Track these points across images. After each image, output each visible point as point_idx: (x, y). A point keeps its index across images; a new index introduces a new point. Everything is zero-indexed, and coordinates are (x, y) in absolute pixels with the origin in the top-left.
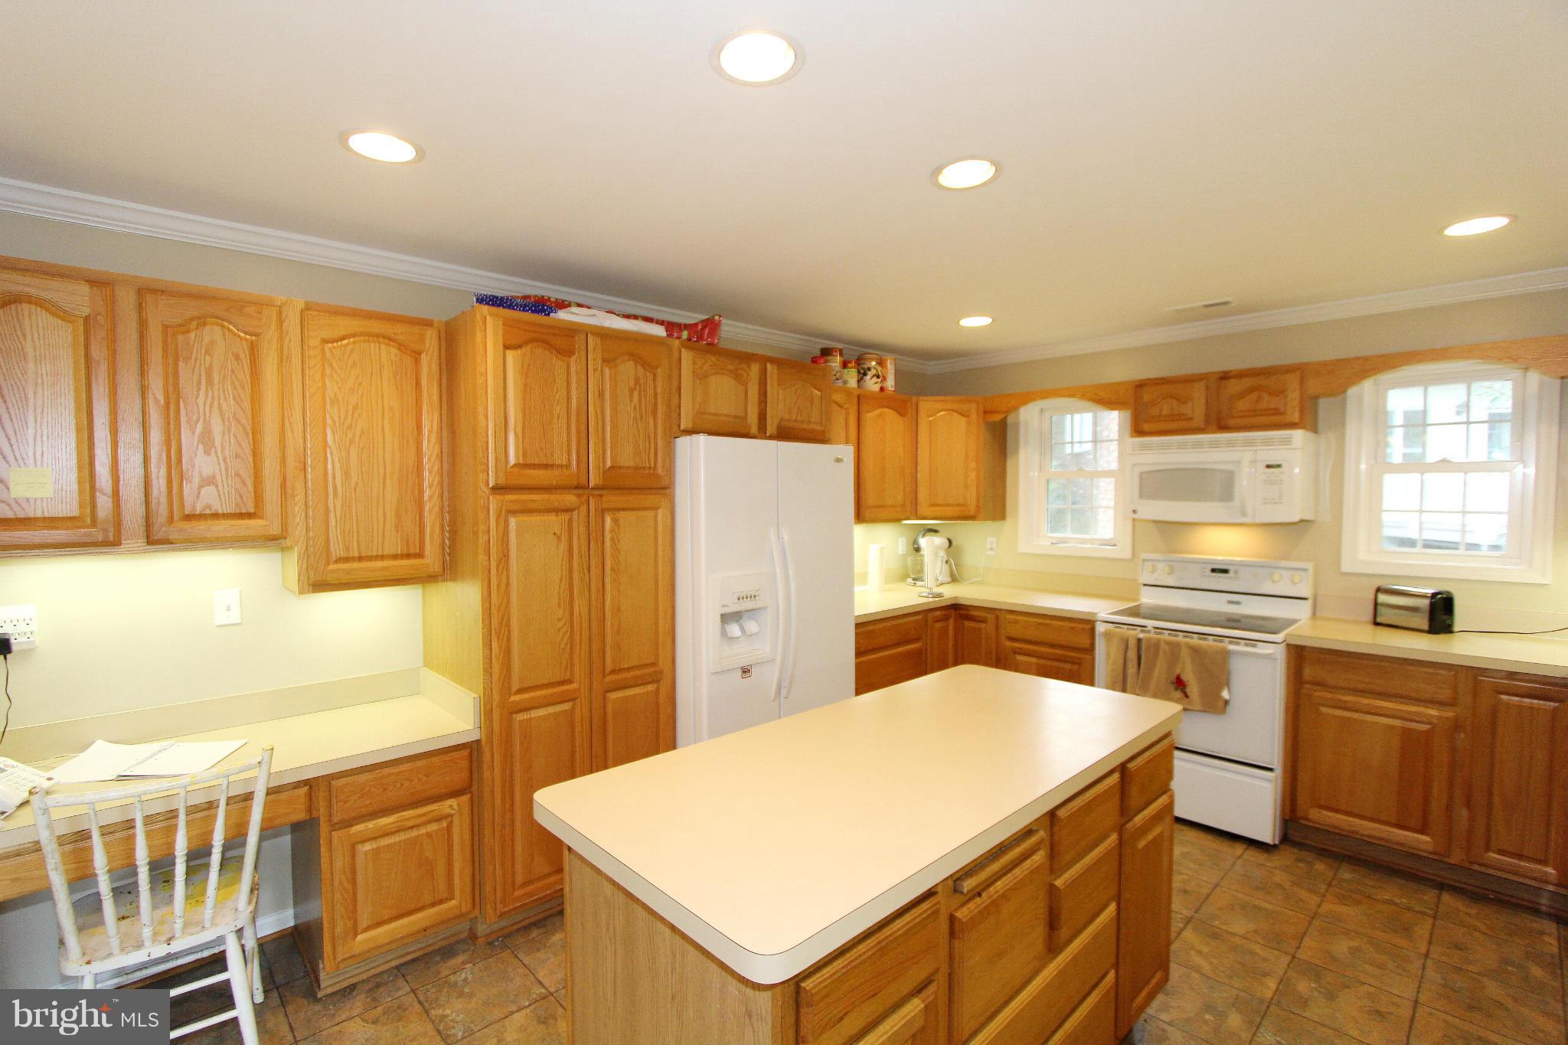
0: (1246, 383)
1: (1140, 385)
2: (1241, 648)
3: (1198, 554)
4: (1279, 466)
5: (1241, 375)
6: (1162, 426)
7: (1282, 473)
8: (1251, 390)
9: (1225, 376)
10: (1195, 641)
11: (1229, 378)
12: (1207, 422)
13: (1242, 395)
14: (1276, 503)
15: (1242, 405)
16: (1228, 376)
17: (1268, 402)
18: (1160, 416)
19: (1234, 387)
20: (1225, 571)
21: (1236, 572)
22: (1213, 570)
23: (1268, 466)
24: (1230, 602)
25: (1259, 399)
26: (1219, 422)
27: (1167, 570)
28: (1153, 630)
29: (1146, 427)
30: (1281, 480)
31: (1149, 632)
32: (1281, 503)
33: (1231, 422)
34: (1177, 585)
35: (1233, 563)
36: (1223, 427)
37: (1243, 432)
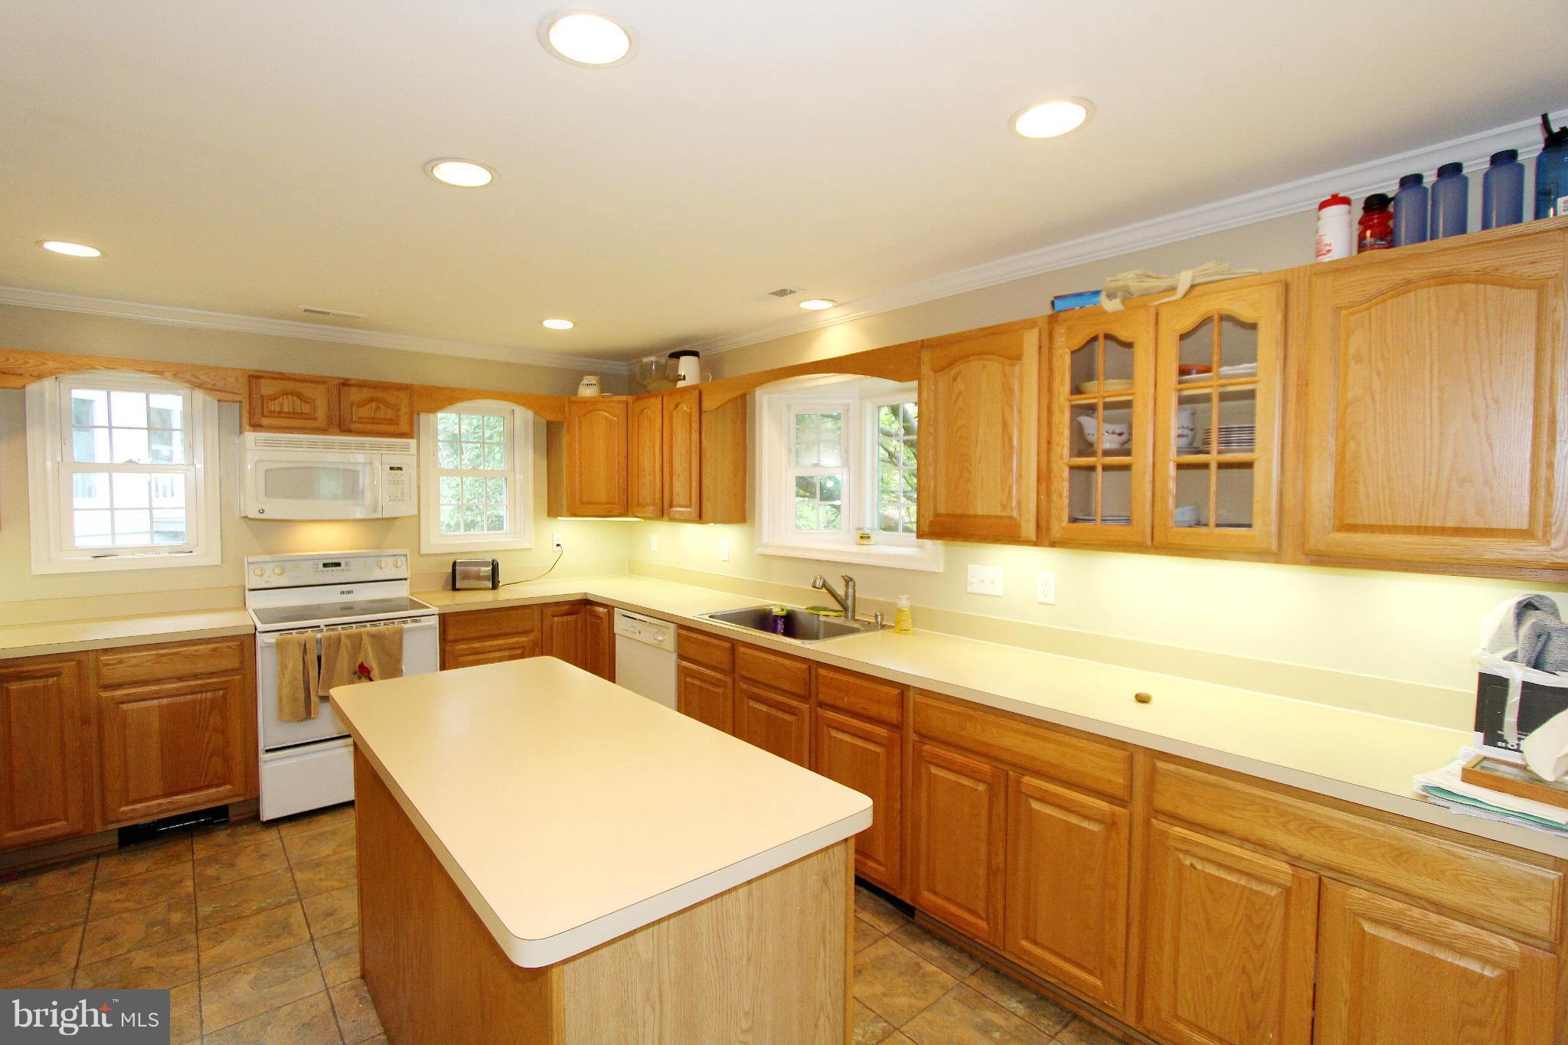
0: (366, 393)
1: (254, 378)
2: (409, 625)
3: (309, 551)
4: (400, 469)
5: (362, 385)
6: (283, 422)
7: (401, 474)
8: (371, 400)
9: (345, 383)
10: (369, 628)
11: (350, 385)
12: (330, 423)
13: (362, 404)
14: (398, 500)
15: (365, 412)
16: (349, 383)
17: (385, 413)
18: (280, 412)
19: (356, 395)
20: (338, 565)
21: (347, 564)
22: (325, 565)
23: (391, 468)
24: (342, 593)
25: (378, 408)
26: (341, 424)
27: (278, 571)
28: (325, 629)
29: (265, 421)
30: (403, 481)
31: (322, 630)
32: (403, 500)
33: (353, 426)
34: (293, 585)
35: (345, 556)
36: (346, 430)
37: (371, 437)
